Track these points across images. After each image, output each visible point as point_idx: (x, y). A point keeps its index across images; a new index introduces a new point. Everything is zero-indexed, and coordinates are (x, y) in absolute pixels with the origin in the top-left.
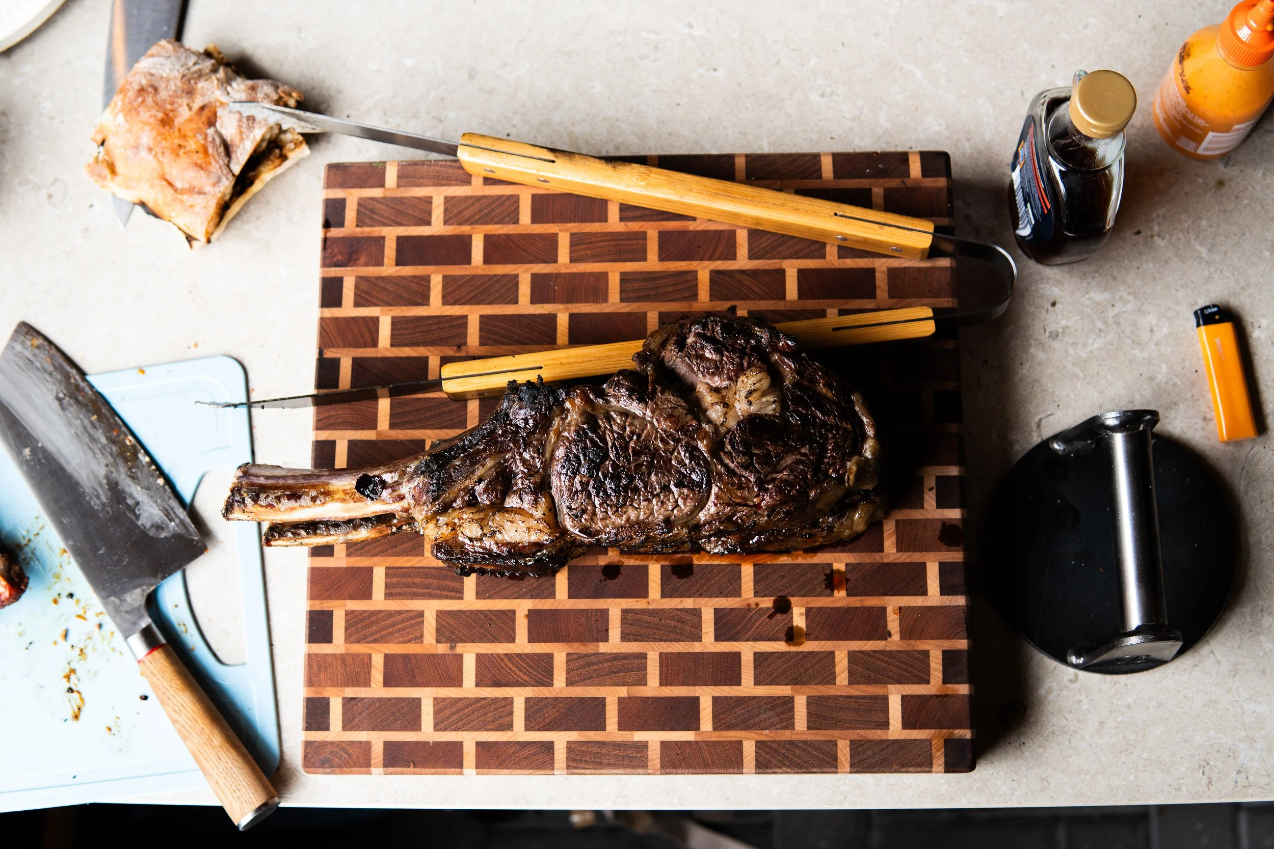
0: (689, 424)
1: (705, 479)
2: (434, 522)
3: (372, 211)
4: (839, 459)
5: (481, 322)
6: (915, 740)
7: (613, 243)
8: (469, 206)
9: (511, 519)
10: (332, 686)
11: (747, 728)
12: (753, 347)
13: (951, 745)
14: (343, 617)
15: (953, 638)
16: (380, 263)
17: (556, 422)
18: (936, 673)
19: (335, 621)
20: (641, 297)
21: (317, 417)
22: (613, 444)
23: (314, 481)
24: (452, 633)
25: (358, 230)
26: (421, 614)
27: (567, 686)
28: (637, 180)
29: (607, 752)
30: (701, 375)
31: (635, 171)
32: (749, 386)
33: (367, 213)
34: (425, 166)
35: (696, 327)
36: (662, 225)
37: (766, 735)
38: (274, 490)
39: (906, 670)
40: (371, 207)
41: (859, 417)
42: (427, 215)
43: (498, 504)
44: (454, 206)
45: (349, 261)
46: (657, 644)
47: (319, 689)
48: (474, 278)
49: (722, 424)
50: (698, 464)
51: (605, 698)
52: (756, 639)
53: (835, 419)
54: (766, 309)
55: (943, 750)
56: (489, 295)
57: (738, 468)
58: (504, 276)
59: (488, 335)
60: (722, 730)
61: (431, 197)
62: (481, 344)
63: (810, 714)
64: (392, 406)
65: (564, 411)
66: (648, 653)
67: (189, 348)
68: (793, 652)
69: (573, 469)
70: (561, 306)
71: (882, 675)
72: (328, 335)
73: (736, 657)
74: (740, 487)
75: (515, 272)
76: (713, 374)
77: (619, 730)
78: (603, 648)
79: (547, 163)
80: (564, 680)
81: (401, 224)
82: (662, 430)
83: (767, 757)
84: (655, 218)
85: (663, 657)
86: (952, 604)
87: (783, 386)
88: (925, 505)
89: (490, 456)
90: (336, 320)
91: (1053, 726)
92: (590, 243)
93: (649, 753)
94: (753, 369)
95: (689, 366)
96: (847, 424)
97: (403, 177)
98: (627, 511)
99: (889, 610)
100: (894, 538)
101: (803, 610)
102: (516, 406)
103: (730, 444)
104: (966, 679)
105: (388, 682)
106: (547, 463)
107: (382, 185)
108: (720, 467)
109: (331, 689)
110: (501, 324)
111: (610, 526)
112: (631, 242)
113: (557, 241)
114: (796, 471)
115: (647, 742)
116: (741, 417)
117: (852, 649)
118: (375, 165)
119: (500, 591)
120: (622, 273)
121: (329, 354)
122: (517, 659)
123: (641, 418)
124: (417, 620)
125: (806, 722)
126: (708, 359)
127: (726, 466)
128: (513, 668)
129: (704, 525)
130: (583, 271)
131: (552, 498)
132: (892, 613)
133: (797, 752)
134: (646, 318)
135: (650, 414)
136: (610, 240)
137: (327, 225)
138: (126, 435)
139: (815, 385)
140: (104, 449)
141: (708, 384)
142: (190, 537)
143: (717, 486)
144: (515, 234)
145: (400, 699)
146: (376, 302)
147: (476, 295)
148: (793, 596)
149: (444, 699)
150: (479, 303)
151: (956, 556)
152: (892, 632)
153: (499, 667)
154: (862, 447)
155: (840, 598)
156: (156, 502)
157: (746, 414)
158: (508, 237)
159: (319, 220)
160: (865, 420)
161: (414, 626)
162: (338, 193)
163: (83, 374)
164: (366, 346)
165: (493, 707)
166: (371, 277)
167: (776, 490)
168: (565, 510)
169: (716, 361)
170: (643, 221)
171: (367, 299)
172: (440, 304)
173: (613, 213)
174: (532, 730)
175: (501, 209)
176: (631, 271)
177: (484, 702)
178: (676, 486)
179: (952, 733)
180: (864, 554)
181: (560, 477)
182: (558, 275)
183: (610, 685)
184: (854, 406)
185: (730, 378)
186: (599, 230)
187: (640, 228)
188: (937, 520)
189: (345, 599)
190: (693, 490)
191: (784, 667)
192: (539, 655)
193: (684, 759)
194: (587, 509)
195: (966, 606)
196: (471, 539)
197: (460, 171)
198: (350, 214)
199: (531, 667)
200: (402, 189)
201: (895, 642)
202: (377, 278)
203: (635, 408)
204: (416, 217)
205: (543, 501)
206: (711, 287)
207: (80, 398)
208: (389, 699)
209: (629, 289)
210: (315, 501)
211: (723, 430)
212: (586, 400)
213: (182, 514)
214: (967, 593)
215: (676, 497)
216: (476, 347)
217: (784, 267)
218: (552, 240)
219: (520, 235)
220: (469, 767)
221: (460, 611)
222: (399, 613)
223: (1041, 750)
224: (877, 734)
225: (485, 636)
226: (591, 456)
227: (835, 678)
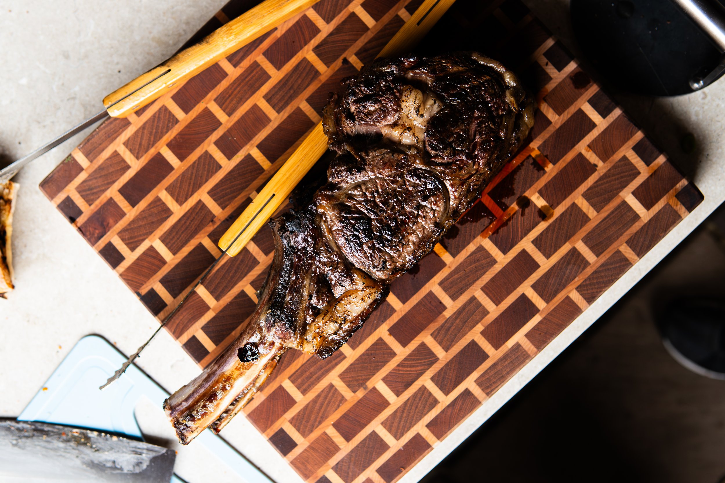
0: (399, 159)
1: (437, 183)
2: (305, 342)
3: (90, 189)
4: (499, 102)
5: (212, 196)
6: (660, 211)
7: (242, 84)
8: (142, 136)
9: (347, 302)
10: (319, 468)
11: (564, 286)
12: (392, 81)
13: (681, 196)
14: (291, 426)
15: (632, 137)
16: (123, 214)
17: (323, 226)
18: (639, 164)
19: (288, 432)
20: (288, 100)
21: (171, 331)
22: (367, 209)
23: (214, 379)
24: (357, 380)
25: (93, 207)
26: (331, 386)
27: (447, 351)
28: (227, 38)
29: (501, 368)
30: (378, 124)
31: (222, 33)
32: (412, 106)
33: (88, 192)
34: (96, 136)
35: (350, 98)
36: (261, 49)
37: (578, 280)
38: (197, 404)
39: (622, 177)
40: (87, 188)
41: (487, 66)
42: (122, 163)
43: (331, 300)
44: (133, 144)
45: (104, 229)
46: (475, 285)
47: (315, 475)
48: (183, 175)
49: (417, 142)
50: (425, 178)
51: (473, 340)
52: (526, 234)
53: (477, 81)
54: (364, 43)
55: (679, 203)
56: (201, 177)
57: (450, 159)
58: (200, 158)
59: (222, 200)
60: (552, 299)
61: (116, 151)
62: (223, 208)
63: (592, 248)
64: (207, 288)
65: (321, 216)
66: (474, 294)
67: (58, 352)
68: (553, 223)
69: (358, 244)
70: (247, 147)
71: (611, 191)
72: (132, 281)
73: (524, 253)
74: (461, 169)
75: (204, 151)
76: (385, 117)
77: (496, 350)
78: (447, 314)
79: (166, 75)
80: (442, 350)
81: (114, 182)
82: (387, 176)
83: (589, 292)
84: (253, 49)
85: (484, 289)
86: (614, 118)
87: (430, 88)
88: (552, 76)
89: (304, 278)
90: (129, 269)
91: (715, 131)
92: (230, 96)
93: (524, 347)
94: (405, 94)
95: (367, 124)
96: (485, 78)
97: (89, 154)
98: (409, 240)
99: (584, 152)
100: (551, 110)
101: (537, 195)
102: (292, 238)
103: (433, 150)
104: (658, 152)
105: (348, 438)
106: (339, 253)
107: (81, 169)
108: (439, 168)
109: (321, 469)
110: (224, 187)
111: (407, 256)
112: (252, 74)
113: (210, 112)
114: (482, 131)
115: (518, 343)
116: (424, 128)
117: (582, 192)
118: (66, 161)
119: (362, 334)
120: (264, 97)
121: (144, 291)
122: (406, 362)
123: (369, 180)
124: (332, 391)
125: (593, 254)
126: (374, 111)
127: (441, 164)
128: (409, 369)
129: (458, 207)
130: (241, 115)
131: (360, 270)
132: (587, 153)
133: (603, 274)
134: (301, 110)
135: (372, 174)
136: (240, 84)
137: (72, 220)
138: (71, 431)
139: (447, 70)
140: (66, 449)
141: (386, 125)
142: (160, 454)
143: (447, 180)
144: (184, 129)
145: (363, 441)
146: (141, 238)
147: (194, 184)
148: (524, 192)
149: (387, 420)
150: (200, 186)
151: (593, 89)
152: (596, 163)
153: (400, 375)
154: (505, 82)
155: (551, 170)
156: (123, 452)
157: (425, 124)
158: (181, 134)
159: (66, 221)
160: (492, 65)
161: (333, 396)
162: (61, 197)
163: (14, 419)
164: (160, 268)
165: (417, 400)
166: (126, 227)
167: (481, 152)
168: (374, 270)
169: (379, 108)
170: (248, 55)
171: (135, 242)
172: (179, 207)
173: (227, 67)
174: (450, 392)
175: (161, 122)
176: (268, 90)
177: (410, 402)
178: (424, 200)
179: (676, 189)
180: (542, 134)
181: (354, 255)
182: (230, 131)
183: (469, 330)
184: (478, 62)
185: (396, 111)
186: (228, 84)
187: (250, 61)
188: (565, 78)
189: (282, 415)
190: (436, 195)
191: (555, 236)
192: (417, 349)
193: (546, 333)
194: (385, 259)
195: (623, 112)
196: (335, 333)
197: (117, 122)
198: (79, 202)
199: (418, 360)
200: (95, 161)
201: (602, 167)
202: (129, 224)
203: (361, 178)
204: (118, 170)
205: (356, 277)
206: (321, 59)
207: (26, 434)
208: (357, 446)
209: (276, 102)
210: (226, 389)
211: (420, 145)
212: (329, 198)
213: (144, 445)
214: (617, 104)
215: (429, 207)
216: (222, 212)
217: (352, 11)
218: (207, 113)
219: (186, 127)
220: (434, 443)
221: (351, 365)
222: (318, 396)
223: (720, 150)
224: (637, 226)
225: (377, 366)
226: (361, 228)
227: (587, 217)
